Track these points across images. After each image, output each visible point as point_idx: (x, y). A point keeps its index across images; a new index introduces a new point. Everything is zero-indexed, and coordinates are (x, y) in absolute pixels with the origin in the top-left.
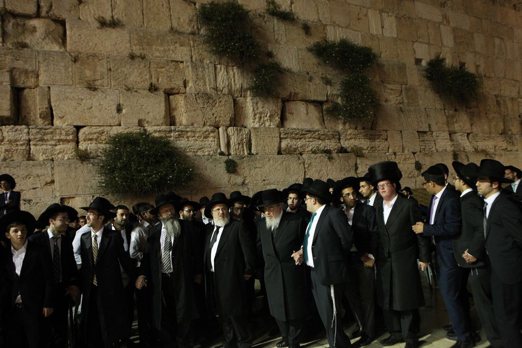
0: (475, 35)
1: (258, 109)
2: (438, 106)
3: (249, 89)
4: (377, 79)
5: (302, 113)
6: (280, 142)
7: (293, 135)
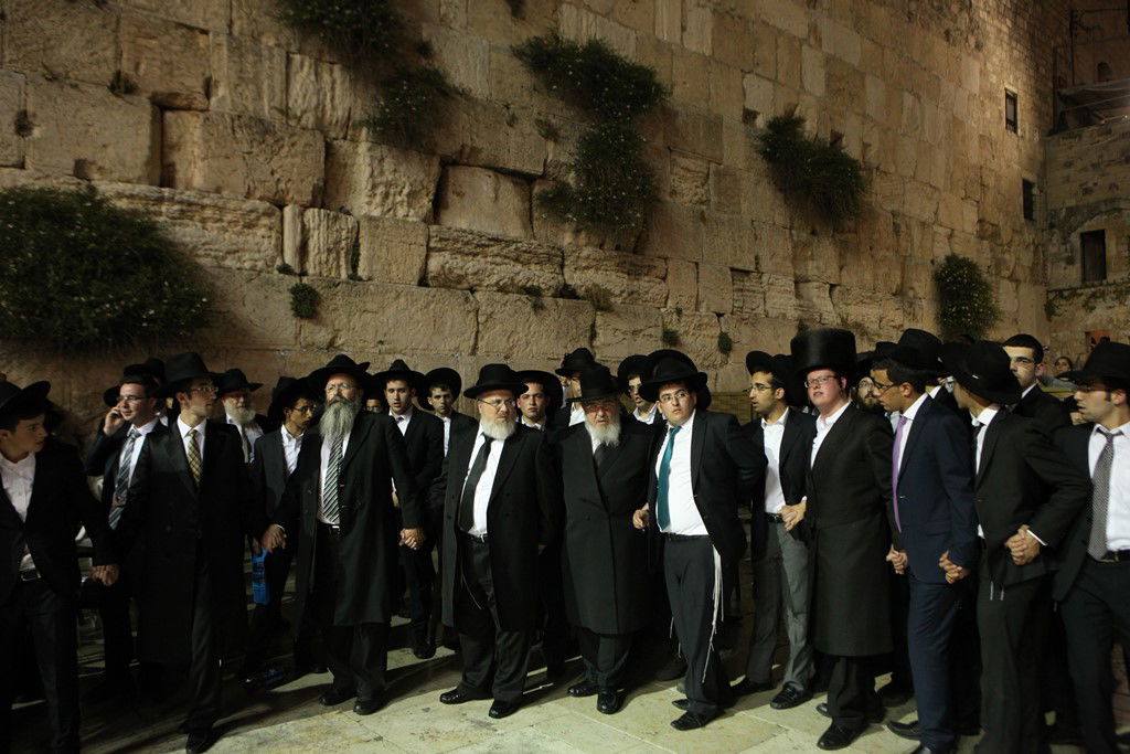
0: (869, 79)
1: (382, 173)
2: (780, 220)
3: (367, 123)
4: (659, 142)
5: (484, 196)
6: (427, 257)
7: (459, 245)
